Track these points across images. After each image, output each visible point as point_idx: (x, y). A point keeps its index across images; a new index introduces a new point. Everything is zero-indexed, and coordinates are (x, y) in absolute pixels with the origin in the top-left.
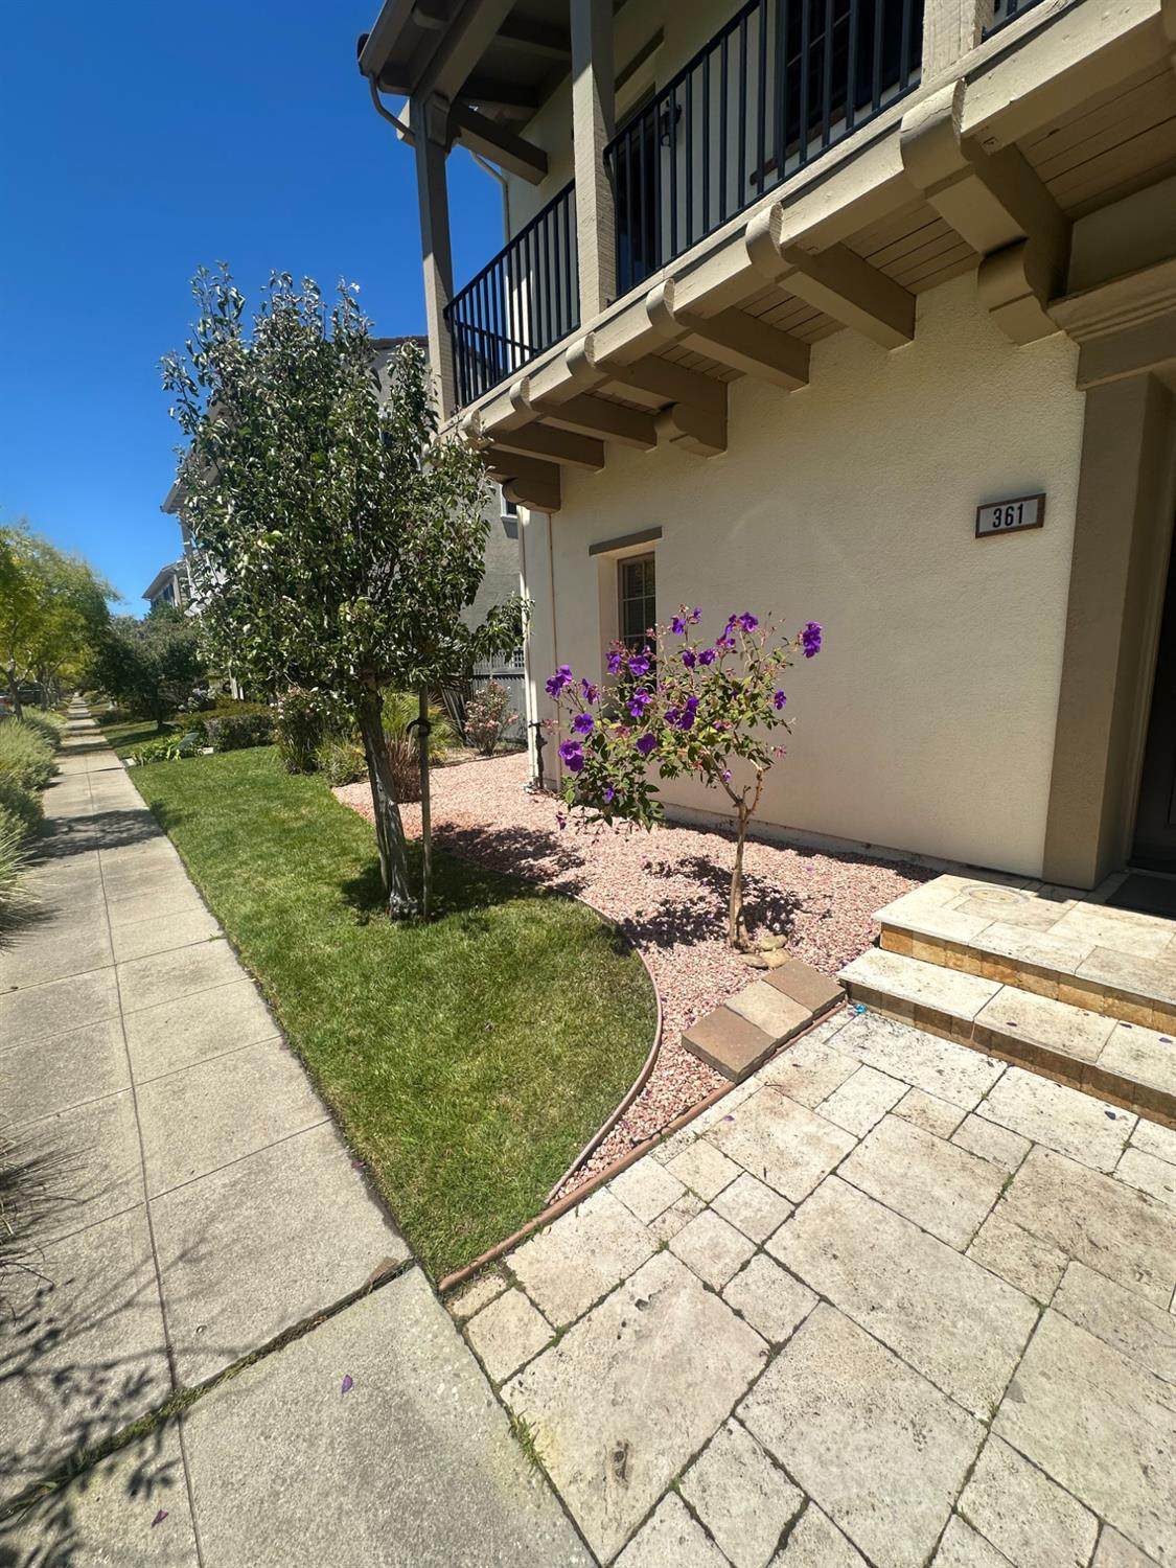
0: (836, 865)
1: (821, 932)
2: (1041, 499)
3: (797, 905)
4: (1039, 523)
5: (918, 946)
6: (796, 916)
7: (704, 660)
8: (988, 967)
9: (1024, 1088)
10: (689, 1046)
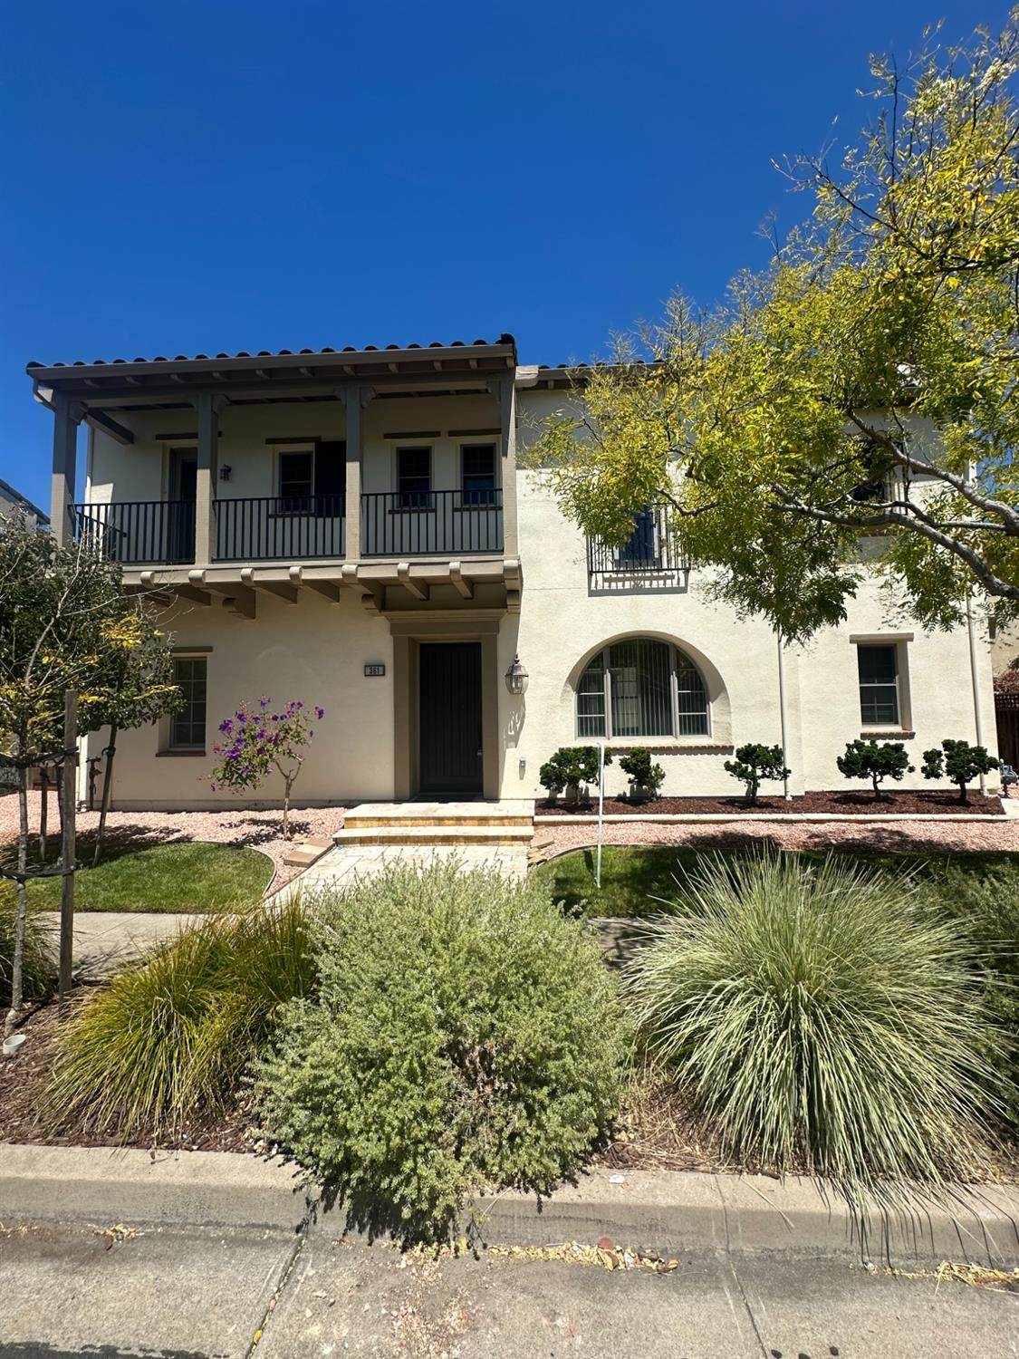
0: (318, 811)
1: (321, 830)
2: (384, 666)
3: (308, 824)
4: (384, 675)
5: (358, 823)
6: (310, 826)
7: (282, 718)
8: (381, 823)
9: (393, 851)
10: (287, 863)
